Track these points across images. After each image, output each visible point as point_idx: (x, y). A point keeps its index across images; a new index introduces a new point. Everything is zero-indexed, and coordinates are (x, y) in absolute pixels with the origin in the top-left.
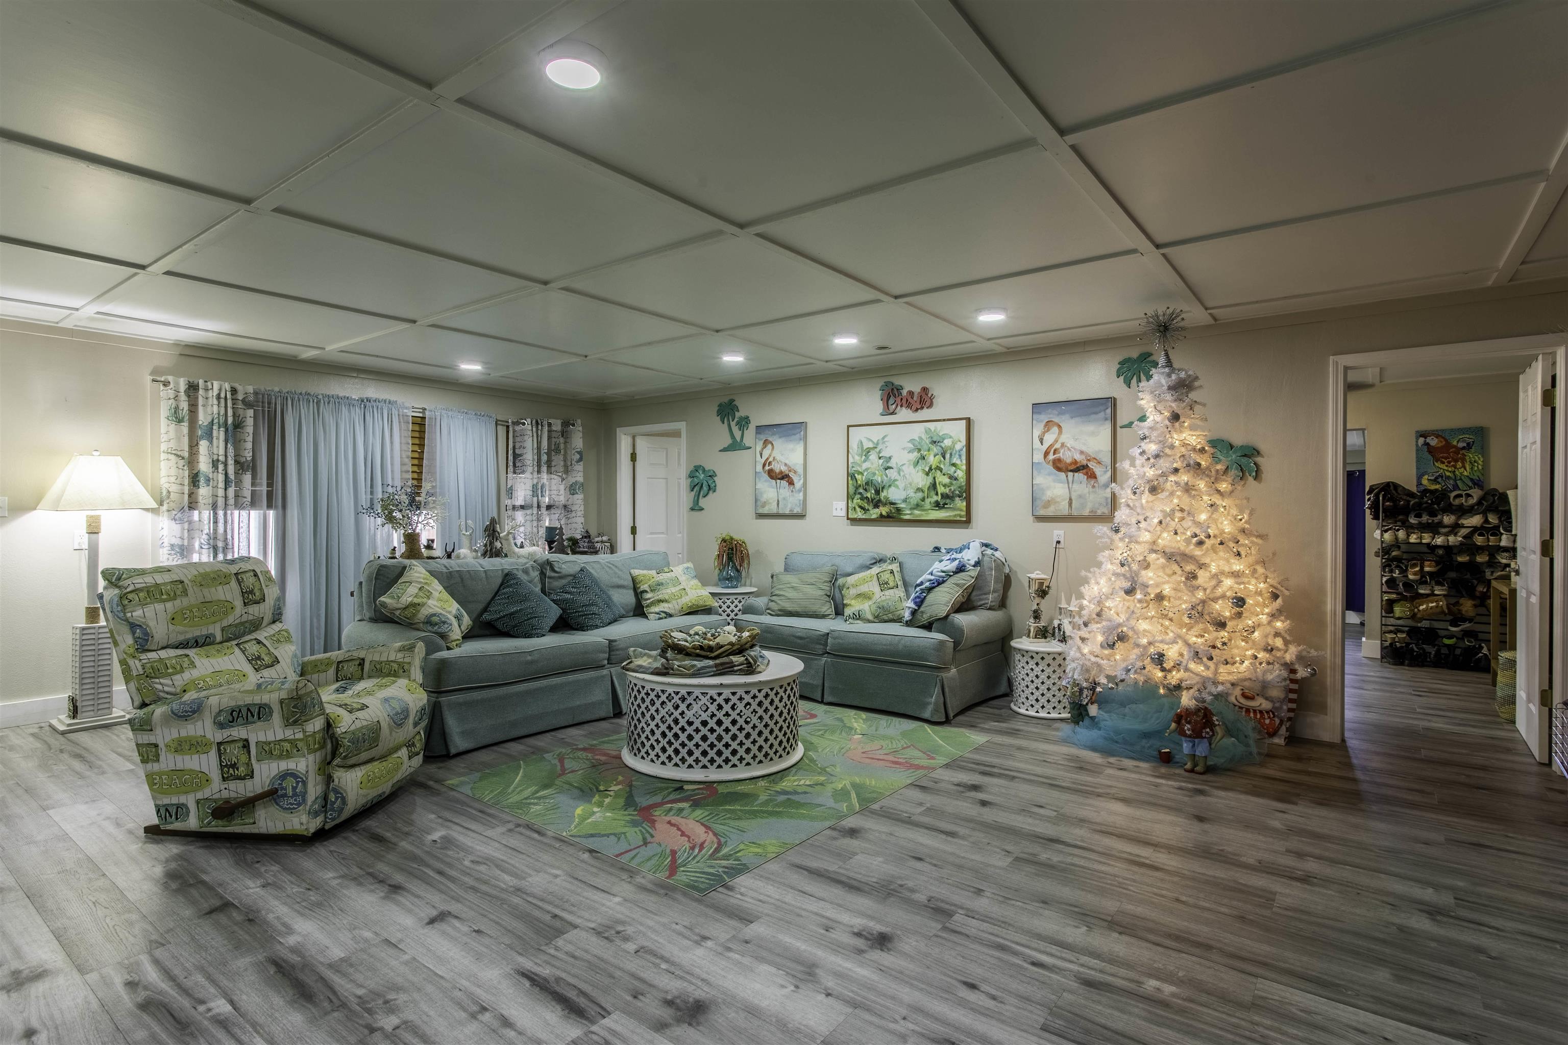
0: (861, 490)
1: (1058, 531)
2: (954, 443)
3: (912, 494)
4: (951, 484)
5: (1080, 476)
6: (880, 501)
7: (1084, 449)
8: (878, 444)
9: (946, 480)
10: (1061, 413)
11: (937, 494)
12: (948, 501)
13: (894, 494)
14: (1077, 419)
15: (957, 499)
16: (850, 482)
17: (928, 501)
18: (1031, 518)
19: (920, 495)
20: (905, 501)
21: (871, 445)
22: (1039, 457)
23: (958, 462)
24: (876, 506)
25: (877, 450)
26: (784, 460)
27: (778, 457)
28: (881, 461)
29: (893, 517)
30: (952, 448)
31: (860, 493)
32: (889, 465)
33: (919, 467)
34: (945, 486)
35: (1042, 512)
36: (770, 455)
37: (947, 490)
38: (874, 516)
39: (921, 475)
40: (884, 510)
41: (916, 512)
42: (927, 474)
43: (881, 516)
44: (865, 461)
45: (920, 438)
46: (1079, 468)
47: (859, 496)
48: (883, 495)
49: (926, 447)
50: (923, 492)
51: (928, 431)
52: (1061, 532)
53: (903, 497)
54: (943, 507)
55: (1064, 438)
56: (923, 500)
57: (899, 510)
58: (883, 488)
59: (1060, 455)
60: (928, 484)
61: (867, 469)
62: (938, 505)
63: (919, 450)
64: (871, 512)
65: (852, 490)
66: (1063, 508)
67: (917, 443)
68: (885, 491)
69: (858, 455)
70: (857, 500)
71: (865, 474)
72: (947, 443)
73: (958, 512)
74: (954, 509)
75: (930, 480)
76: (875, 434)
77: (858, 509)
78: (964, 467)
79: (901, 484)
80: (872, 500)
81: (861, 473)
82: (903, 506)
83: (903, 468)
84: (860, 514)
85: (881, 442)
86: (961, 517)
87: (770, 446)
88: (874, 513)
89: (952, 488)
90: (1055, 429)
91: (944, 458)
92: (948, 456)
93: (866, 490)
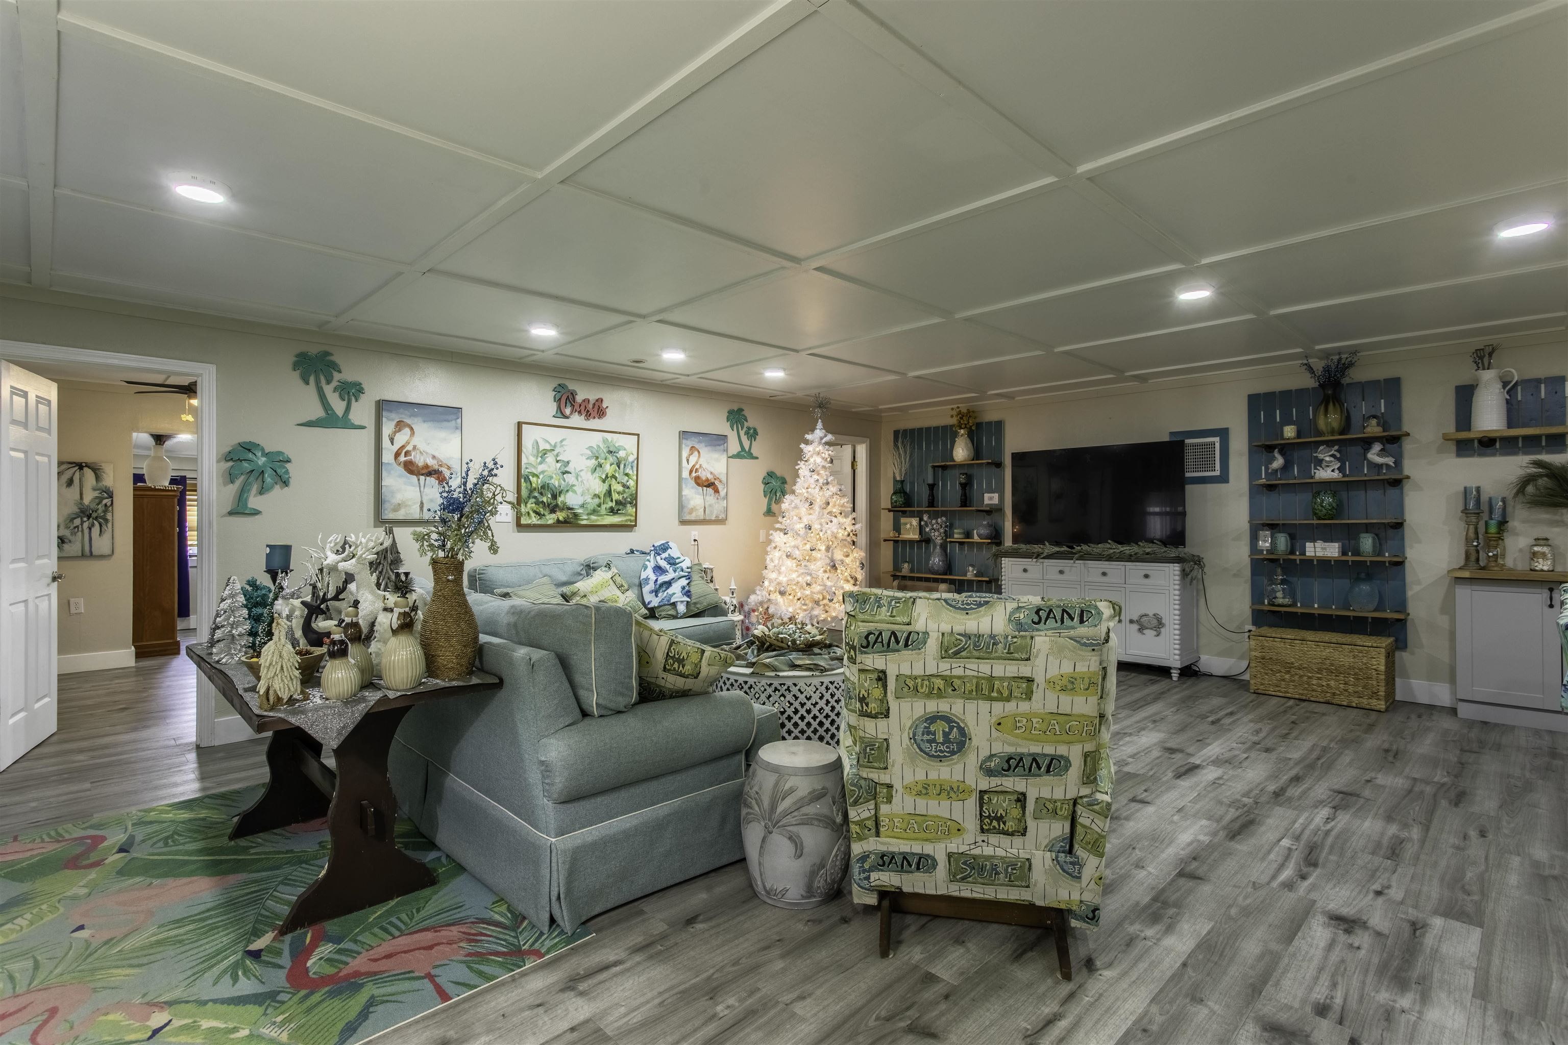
0: (536, 494)
1: (695, 531)
2: (627, 455)
3: (589, 500)
4: (624, 492)
5: (710, 490)
6: (557, 505)
7: (712, 470)
8: (555, 446)
9: (620, 488)
10: (700, 442)
11: (612, 501)
12: (621, 507)
13: (571, 499)
14: (709, 448)
15: (629, 505)
16: (523, 484)
17: (603, 507)
18: (677, 522)
19: (597, 501)
20: (582, 506)
21: (548, 447)
22: (685, 474)
23: (630, 472)
24: (553, 511)
25: (555, 453)
26: (431, 451)
27: (422, 446)
28: (559, 465)
29: (570, 523)
30: (626, 459)
31: (535, 497)
32: (567, 469)
33: (596, 475)
34: (619, 493)
35: (688, 517)
36: (408, 443)
37: (620, 498)
38: (550, 522)
39: (598, 481)
40: (561, 516)
41: (593, 517)
42: (604, 481)
43: (558, 521)
44: (541, 463)
45: (598, 446)
46: (710, 485)
47: (534, 500)
48: (560, 499)
49: (603, 455)
50: (599, 498)
51: (605, 441)
52: (696, 533)
53: (580, 503)
54: (617, 513)
55: (701, 461)
56: (599, 506)
57: (576, 515)
58: (560, 493)
59: (699, 473)
60: (604, 491)
61: (543, 472)
62: (612, 511)
63: (597, 458)
64: (548, 517)
65: (524, 493)
66: (699, 514)
67: (594, 451)
68: (562, 496)
69: (534, 456)
70: (531, 505)
71: (541, 477)
72: (622, 454)
73: (629, 518)
74: (625, 514)
75: (605, 487)
76: (554, 436)
77: (533, 515)
78: (635, 478)
79: (579, 490)
80: (549, 505)
81: (534, 475)
82: (580, 511)
83: (582, 474)
84: (534, 520)
85: (558, 445)
86: (631, 521)
87: (407, 431)
88: (551, 519)
89: (625, 495)
90: (696, 453)
91: (619, 467)
92: (622, 466)
93: (541, 494)
